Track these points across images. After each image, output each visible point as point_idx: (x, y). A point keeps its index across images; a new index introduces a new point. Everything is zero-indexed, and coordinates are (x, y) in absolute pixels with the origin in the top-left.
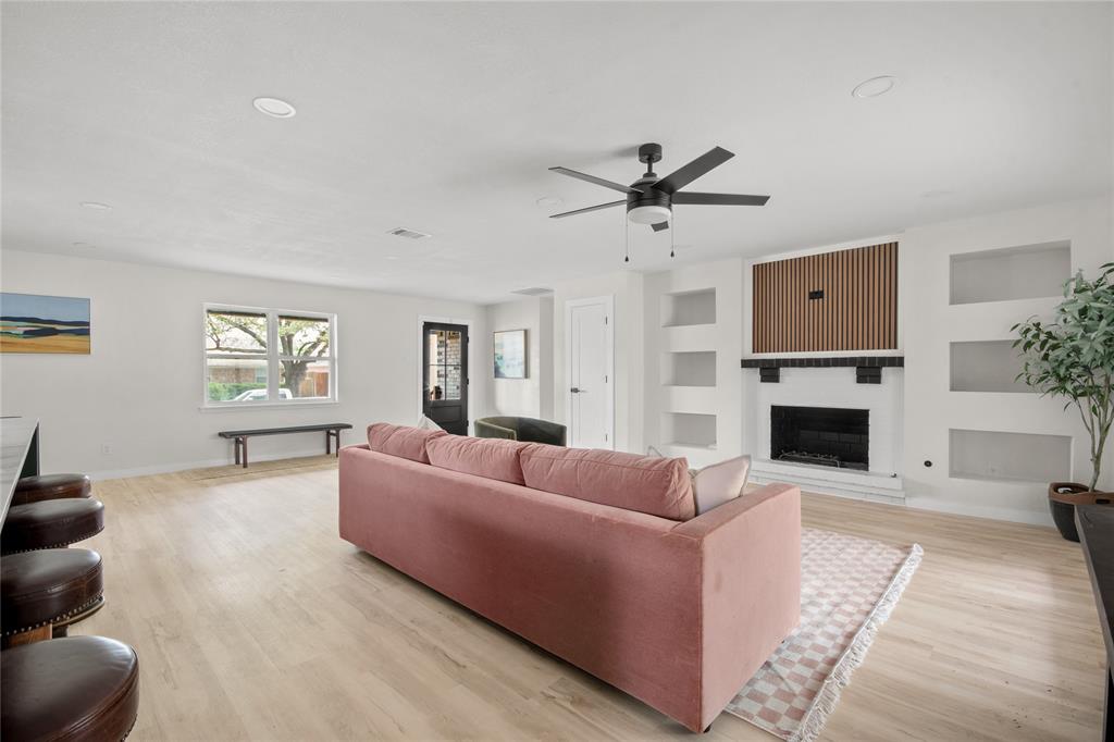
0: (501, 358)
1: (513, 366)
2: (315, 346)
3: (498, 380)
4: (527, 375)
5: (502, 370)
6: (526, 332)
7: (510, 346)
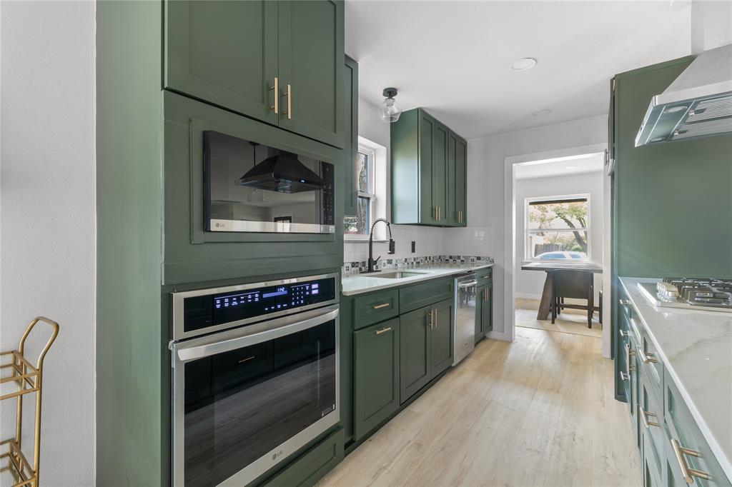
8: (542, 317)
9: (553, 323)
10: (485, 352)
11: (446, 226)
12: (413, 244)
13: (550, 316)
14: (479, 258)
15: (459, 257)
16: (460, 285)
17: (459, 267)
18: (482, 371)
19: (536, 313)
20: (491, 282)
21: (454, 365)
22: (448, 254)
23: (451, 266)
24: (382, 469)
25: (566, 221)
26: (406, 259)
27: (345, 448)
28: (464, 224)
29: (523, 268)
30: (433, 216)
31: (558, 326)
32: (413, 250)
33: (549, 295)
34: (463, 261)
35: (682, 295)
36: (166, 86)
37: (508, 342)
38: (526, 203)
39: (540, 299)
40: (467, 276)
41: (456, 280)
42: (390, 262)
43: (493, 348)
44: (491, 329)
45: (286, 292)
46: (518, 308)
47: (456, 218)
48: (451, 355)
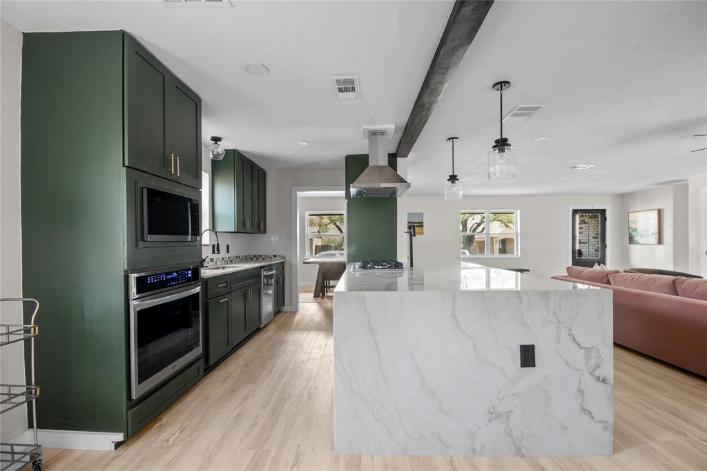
0: (635, 230)
1: (646, 236)
2: (479, 225)
3: (631, 245)
4: (660, 241)
5: (636, 239)
6: (660, 212)
7: (644, 222)
8: (316, 296)
9: (323, 298)
10: (281, 319)
11: (251, 233)
12: (228, 246)
13: (321, 295)
14: (275, 256)
15: (261, 256)
16: (265, 273)
17: (261, 262)
18: (280, 328)
19: (312, 294)
20: (284, 273)
21: (262, 326)
22: (252, 254)
23: (255, 262)
24: (226, 378)
25: (337, 226)
26: (223, 258)
27: (204, 371)
28: (265, 233)
29: (304, 263)
30: (244, 226)
31: (326, 300)
32: (228, 252)
33: (320, 280)
34: (263, 258)
35: (364, 267)
36: (126, 164)
37: (295, 312)
38: (307, 214)
39: (315, 285)
40: (269, 267)
41: (262, 270)
42: (212, 260)
43: (285, 316)
44: (284, 305)
45: (177, 275)
46: (301, 292)
47: (259, 228)
48: (260, 319)
